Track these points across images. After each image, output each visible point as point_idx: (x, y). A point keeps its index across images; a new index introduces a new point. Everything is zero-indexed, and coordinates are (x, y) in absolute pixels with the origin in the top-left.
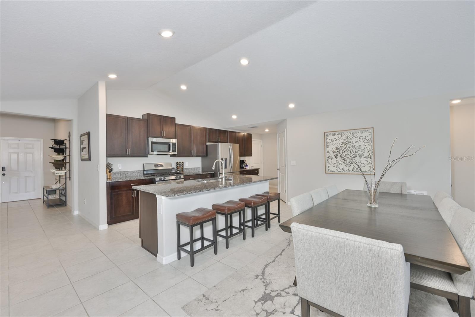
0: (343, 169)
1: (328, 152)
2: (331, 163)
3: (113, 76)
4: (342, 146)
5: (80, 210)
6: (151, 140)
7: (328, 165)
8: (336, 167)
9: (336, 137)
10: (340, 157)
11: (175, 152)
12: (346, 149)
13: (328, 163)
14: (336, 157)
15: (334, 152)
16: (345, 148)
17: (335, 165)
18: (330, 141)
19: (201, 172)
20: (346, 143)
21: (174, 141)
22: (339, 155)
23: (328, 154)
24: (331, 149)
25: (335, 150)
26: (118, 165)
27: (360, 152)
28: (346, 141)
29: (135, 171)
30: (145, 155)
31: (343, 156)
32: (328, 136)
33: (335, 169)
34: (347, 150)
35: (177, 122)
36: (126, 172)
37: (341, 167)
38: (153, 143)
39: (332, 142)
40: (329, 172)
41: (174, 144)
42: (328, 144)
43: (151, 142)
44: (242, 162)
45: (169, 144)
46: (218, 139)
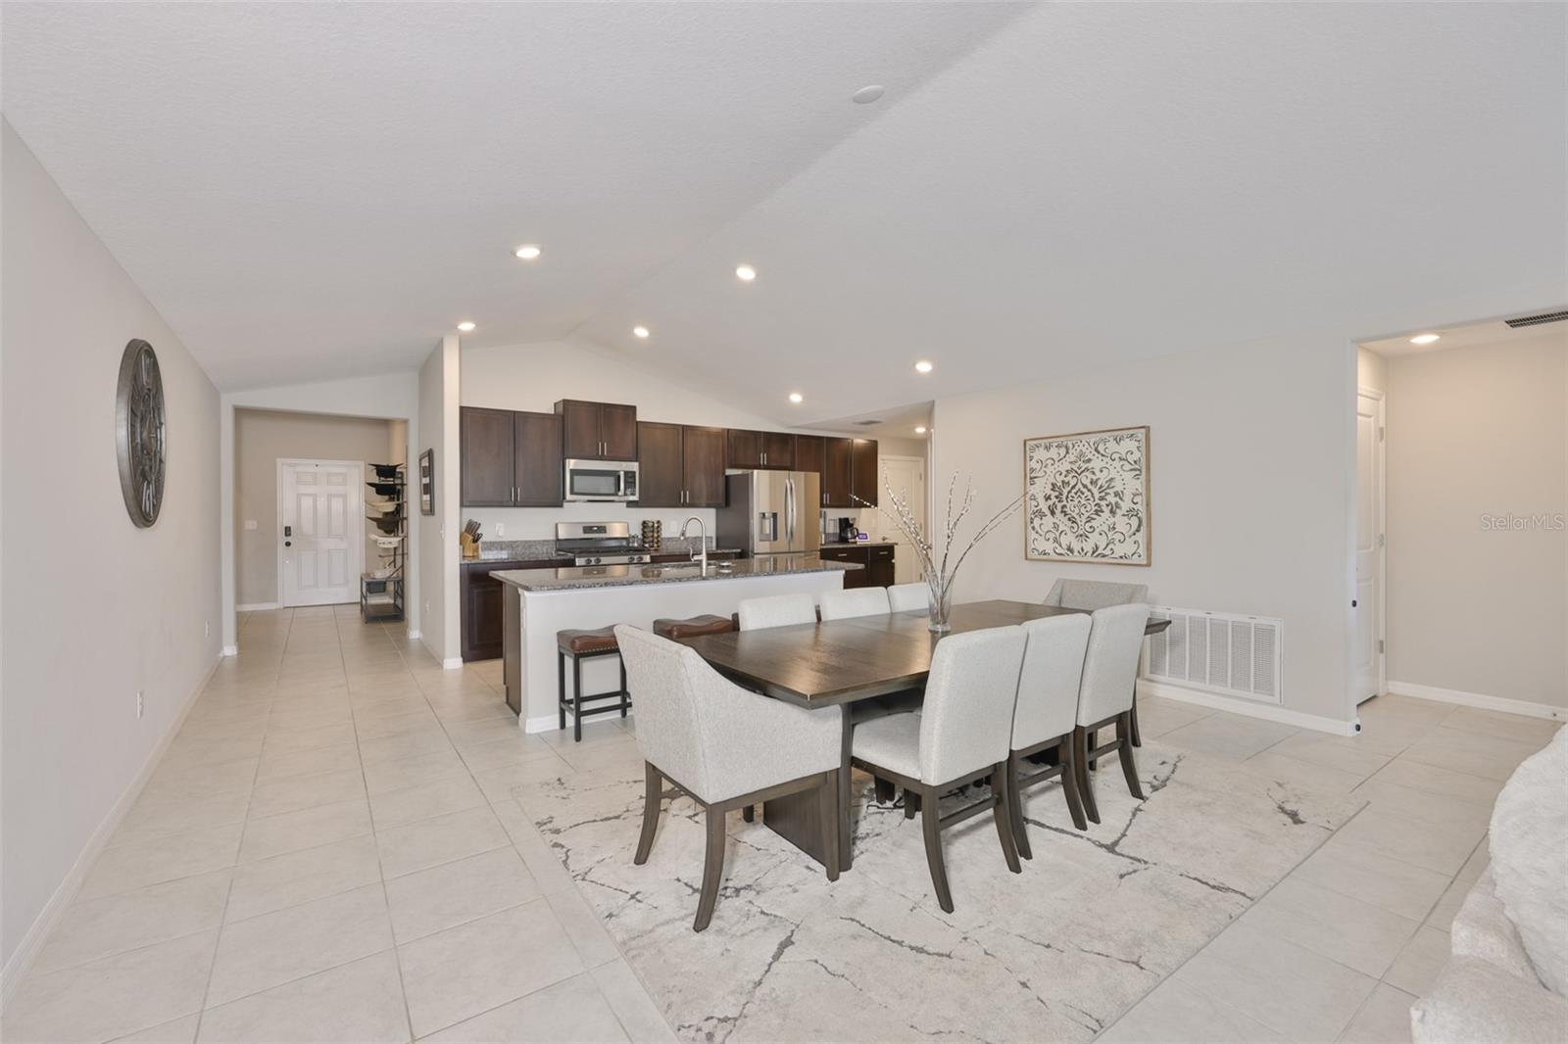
0: (1070, 549)
1: (1033, 498)
2: (1039, 531)
3: (467, 327)
4: (1066, 480)
5: (422, 629)
6: (572, 464)
7: (1033, 535)
8: (1051, 540)
9: (1054, 453)
10: (1062, 512)
11: (634, 494)
12: (1074, 491)
13: (1033, 528)
14: (1053, 513)
15: (1048, 498)
16: (1073, 487)
17: (1051, 536)
18: (1038, 466)
19: (714, 549)
20: (1076, 472)
21: (634, 466)
22: (1059, 505)
23: (1034, 503)
24: (1041, 488)
25: (1049, 492)
26: (498, 525)
27: (1111, 499)
28: (1077, 464)
29: (535, 541)
30: (557, 502)
31: (1068, 510)
32: (1033, 450)
33: (1049, 547)
34: (1079, 493)
35: (641, 417)
36: (515, 542)
37: (1065, 541)
38: (574, 472)
39: (1043, 469)
40: (1035, 556)
41: (630, 475)
42: (1033, 475)
43: (571, 471)
44: (845, 524)
45: (615, 475)
46: (763, 458)
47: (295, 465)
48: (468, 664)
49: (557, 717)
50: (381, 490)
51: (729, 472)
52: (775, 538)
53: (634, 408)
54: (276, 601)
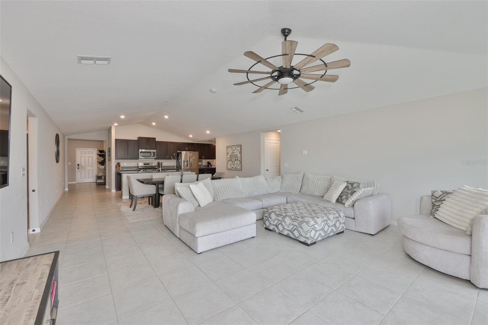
2: (229, 164)
3: (116, 124)
5: (109, 186)
6: (140, 150)
11: (155, 157)
12: (233, 156)
14: (230, 161)
18: (228, 151)
19: (176, 168)
20: (233, 153)
21: (155, 151)
23: (228, 159)
25: (230, 157)
26: (125, 163)
27: (237, 158)
28: (233, 151)
29: (133, 167)
30: (137, 158)
32: (228, 148)
33: (230, 167)
35: (157, 140)
36: (128, 167)
38: (141, 152)
40: (228, 169)
41: (154, 153)
42: (228, 153)
43: (140, 152)
44: (209, 163)
45: (150, 152)
46: (187, 149)
47: (80, 149)
48: (117, 191)
49: (129, 196)
50: (100, 155)
51: (178, 152)
52: (187, 166)
53: (155, 138)
54: (75, 181)
